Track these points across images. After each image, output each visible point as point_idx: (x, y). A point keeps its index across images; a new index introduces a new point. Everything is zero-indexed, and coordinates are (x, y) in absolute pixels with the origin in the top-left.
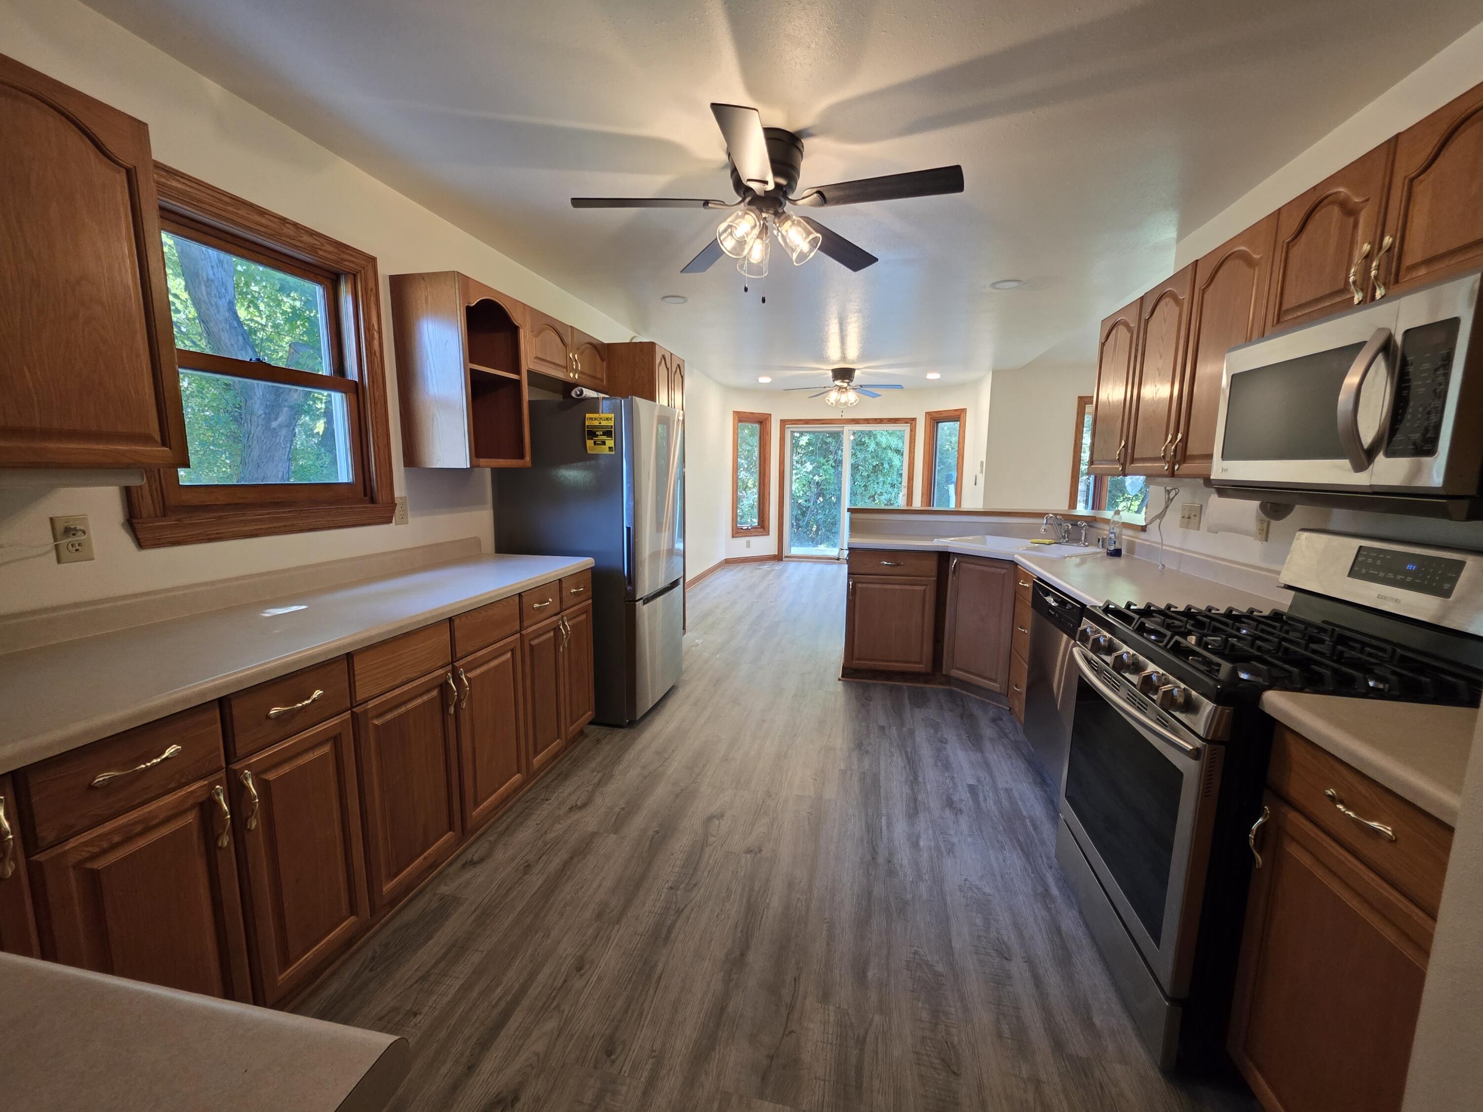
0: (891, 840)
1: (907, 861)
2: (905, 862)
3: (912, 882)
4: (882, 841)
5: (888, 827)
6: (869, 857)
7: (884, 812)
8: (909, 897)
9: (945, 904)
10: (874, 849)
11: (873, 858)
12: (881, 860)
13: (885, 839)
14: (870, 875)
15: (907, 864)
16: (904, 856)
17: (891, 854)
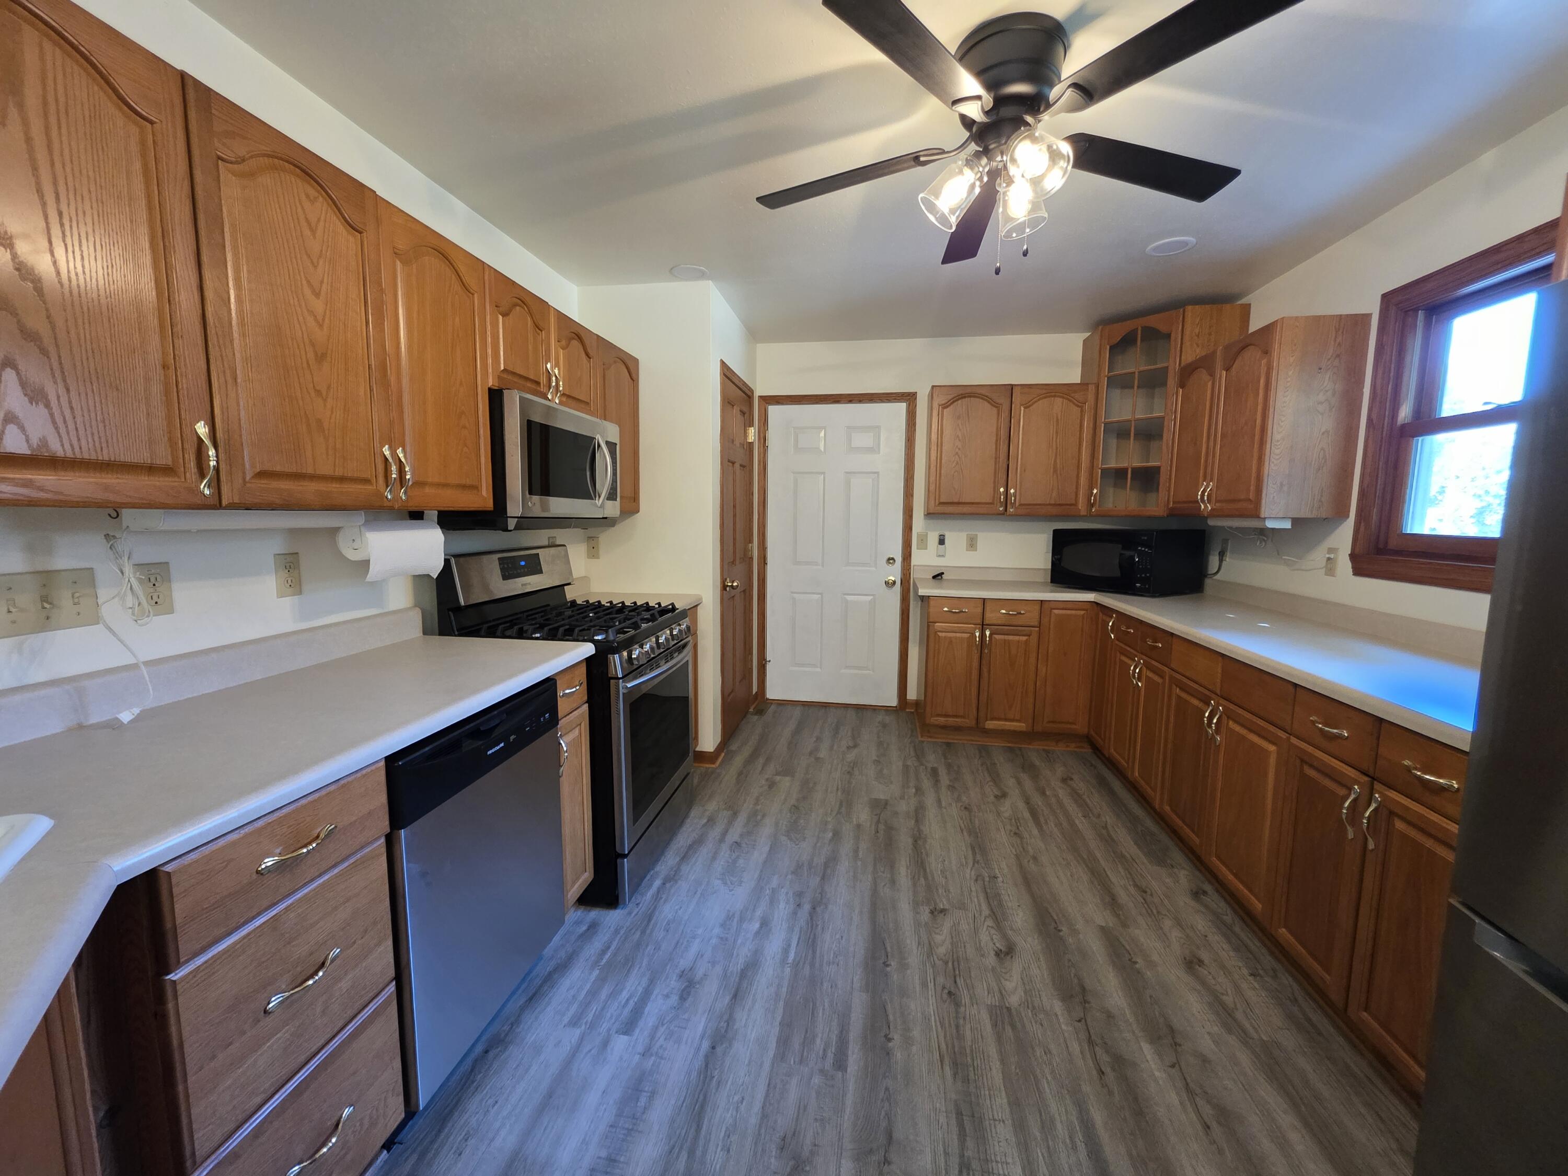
0: (791, 929)
1: (780, 906)
2: (782, 905)
3: (782, 888)
4: (801, 928)
5: (789, 946)
6: (819, 910)
7: (788, 970)
8: (790, 877)
9: (761, 871)
10: (811, 919)
11: (814, 909)
12: (807, 907)
13: (797, 929)
14: (821, 893)
15: (781, 903)
16: (783, 909)
17: (795, 913)
